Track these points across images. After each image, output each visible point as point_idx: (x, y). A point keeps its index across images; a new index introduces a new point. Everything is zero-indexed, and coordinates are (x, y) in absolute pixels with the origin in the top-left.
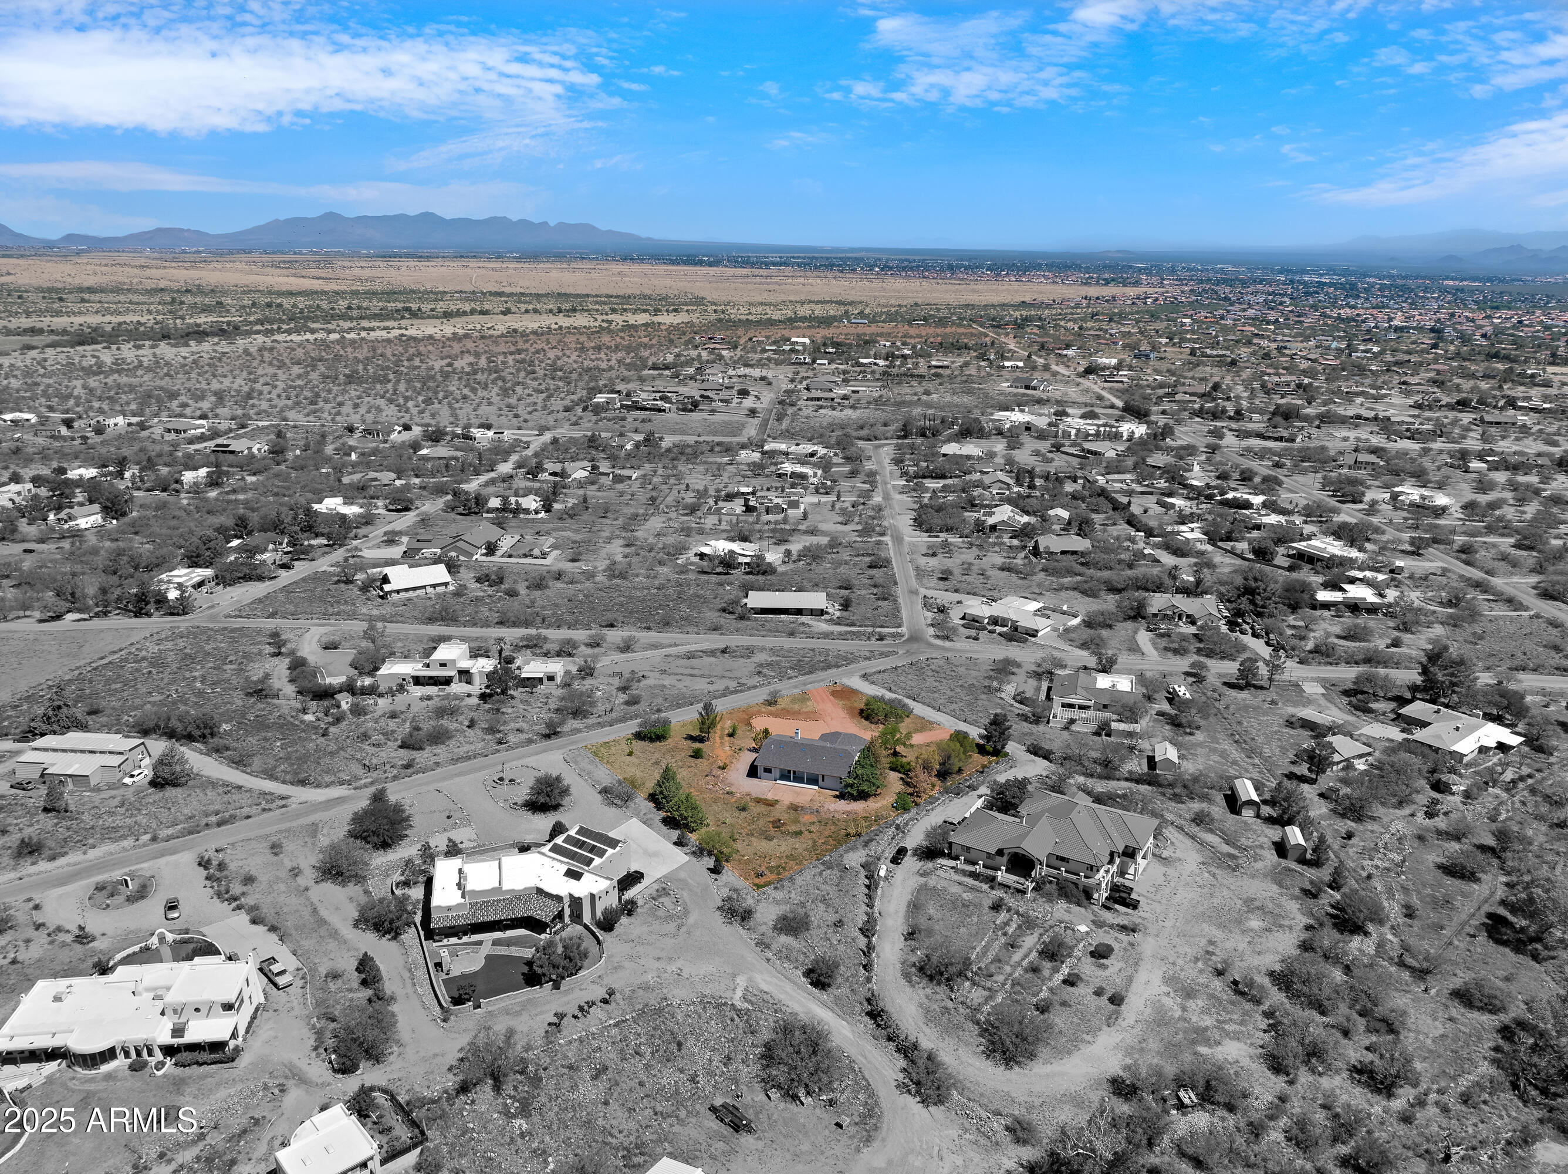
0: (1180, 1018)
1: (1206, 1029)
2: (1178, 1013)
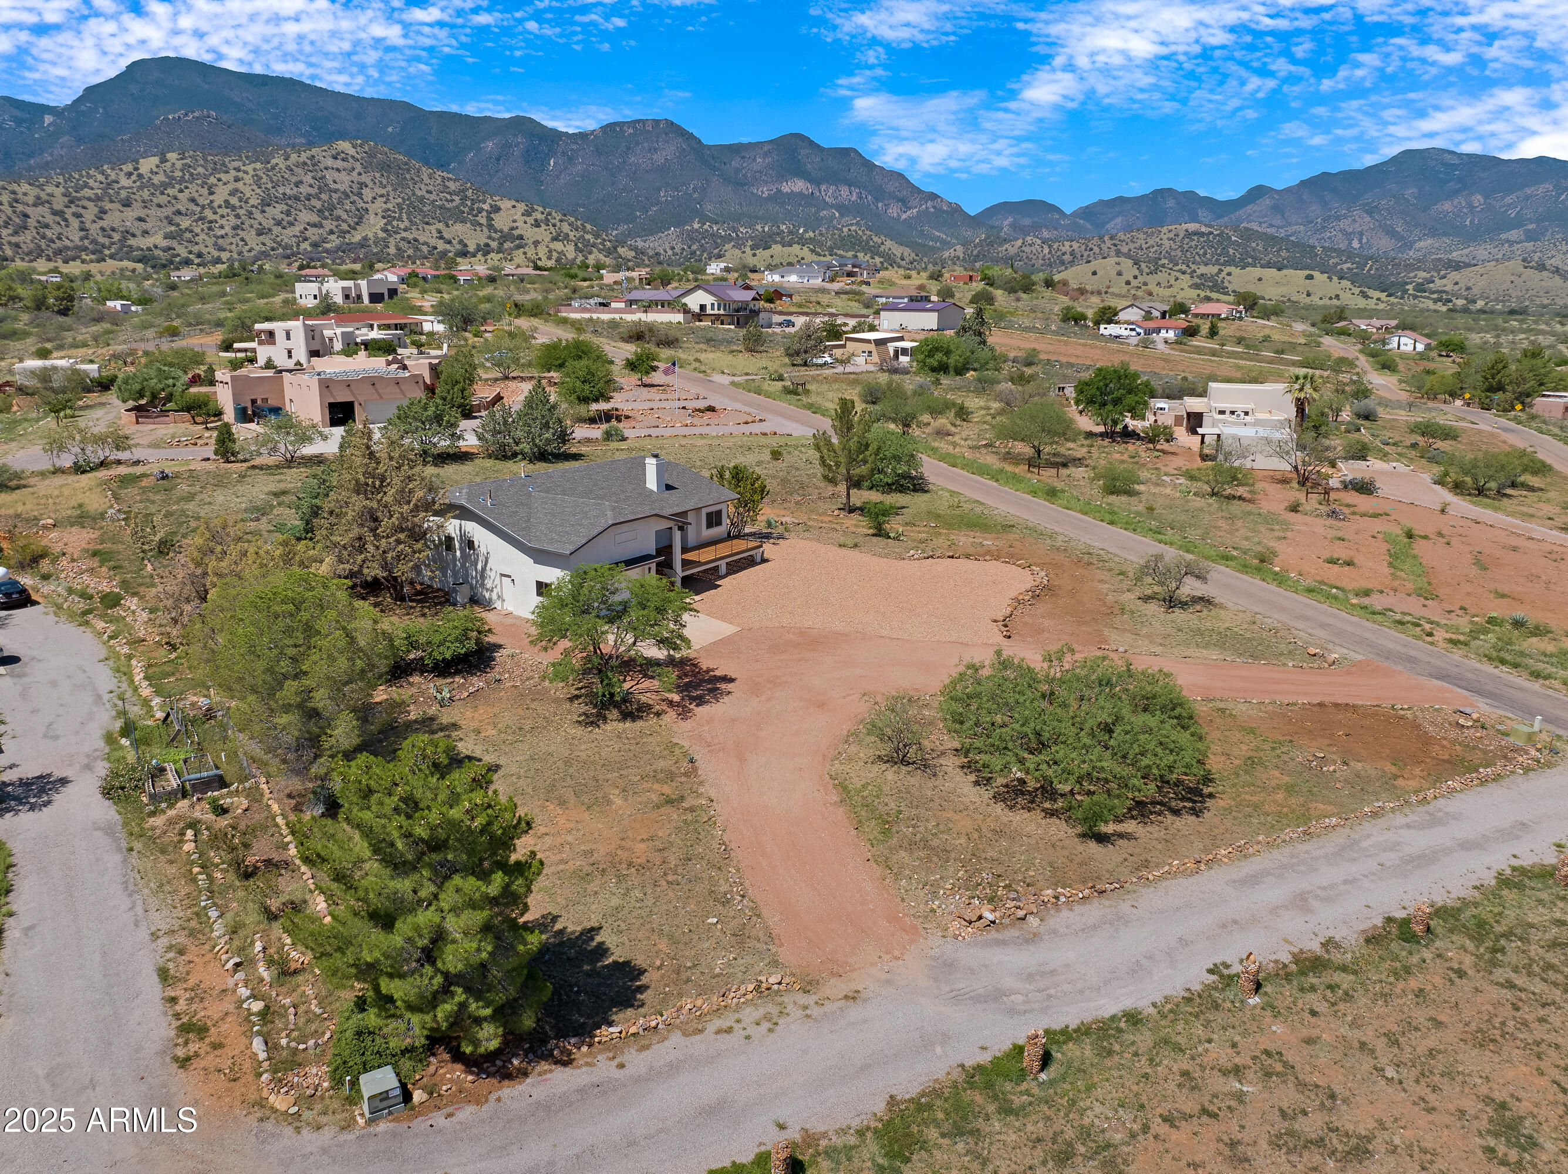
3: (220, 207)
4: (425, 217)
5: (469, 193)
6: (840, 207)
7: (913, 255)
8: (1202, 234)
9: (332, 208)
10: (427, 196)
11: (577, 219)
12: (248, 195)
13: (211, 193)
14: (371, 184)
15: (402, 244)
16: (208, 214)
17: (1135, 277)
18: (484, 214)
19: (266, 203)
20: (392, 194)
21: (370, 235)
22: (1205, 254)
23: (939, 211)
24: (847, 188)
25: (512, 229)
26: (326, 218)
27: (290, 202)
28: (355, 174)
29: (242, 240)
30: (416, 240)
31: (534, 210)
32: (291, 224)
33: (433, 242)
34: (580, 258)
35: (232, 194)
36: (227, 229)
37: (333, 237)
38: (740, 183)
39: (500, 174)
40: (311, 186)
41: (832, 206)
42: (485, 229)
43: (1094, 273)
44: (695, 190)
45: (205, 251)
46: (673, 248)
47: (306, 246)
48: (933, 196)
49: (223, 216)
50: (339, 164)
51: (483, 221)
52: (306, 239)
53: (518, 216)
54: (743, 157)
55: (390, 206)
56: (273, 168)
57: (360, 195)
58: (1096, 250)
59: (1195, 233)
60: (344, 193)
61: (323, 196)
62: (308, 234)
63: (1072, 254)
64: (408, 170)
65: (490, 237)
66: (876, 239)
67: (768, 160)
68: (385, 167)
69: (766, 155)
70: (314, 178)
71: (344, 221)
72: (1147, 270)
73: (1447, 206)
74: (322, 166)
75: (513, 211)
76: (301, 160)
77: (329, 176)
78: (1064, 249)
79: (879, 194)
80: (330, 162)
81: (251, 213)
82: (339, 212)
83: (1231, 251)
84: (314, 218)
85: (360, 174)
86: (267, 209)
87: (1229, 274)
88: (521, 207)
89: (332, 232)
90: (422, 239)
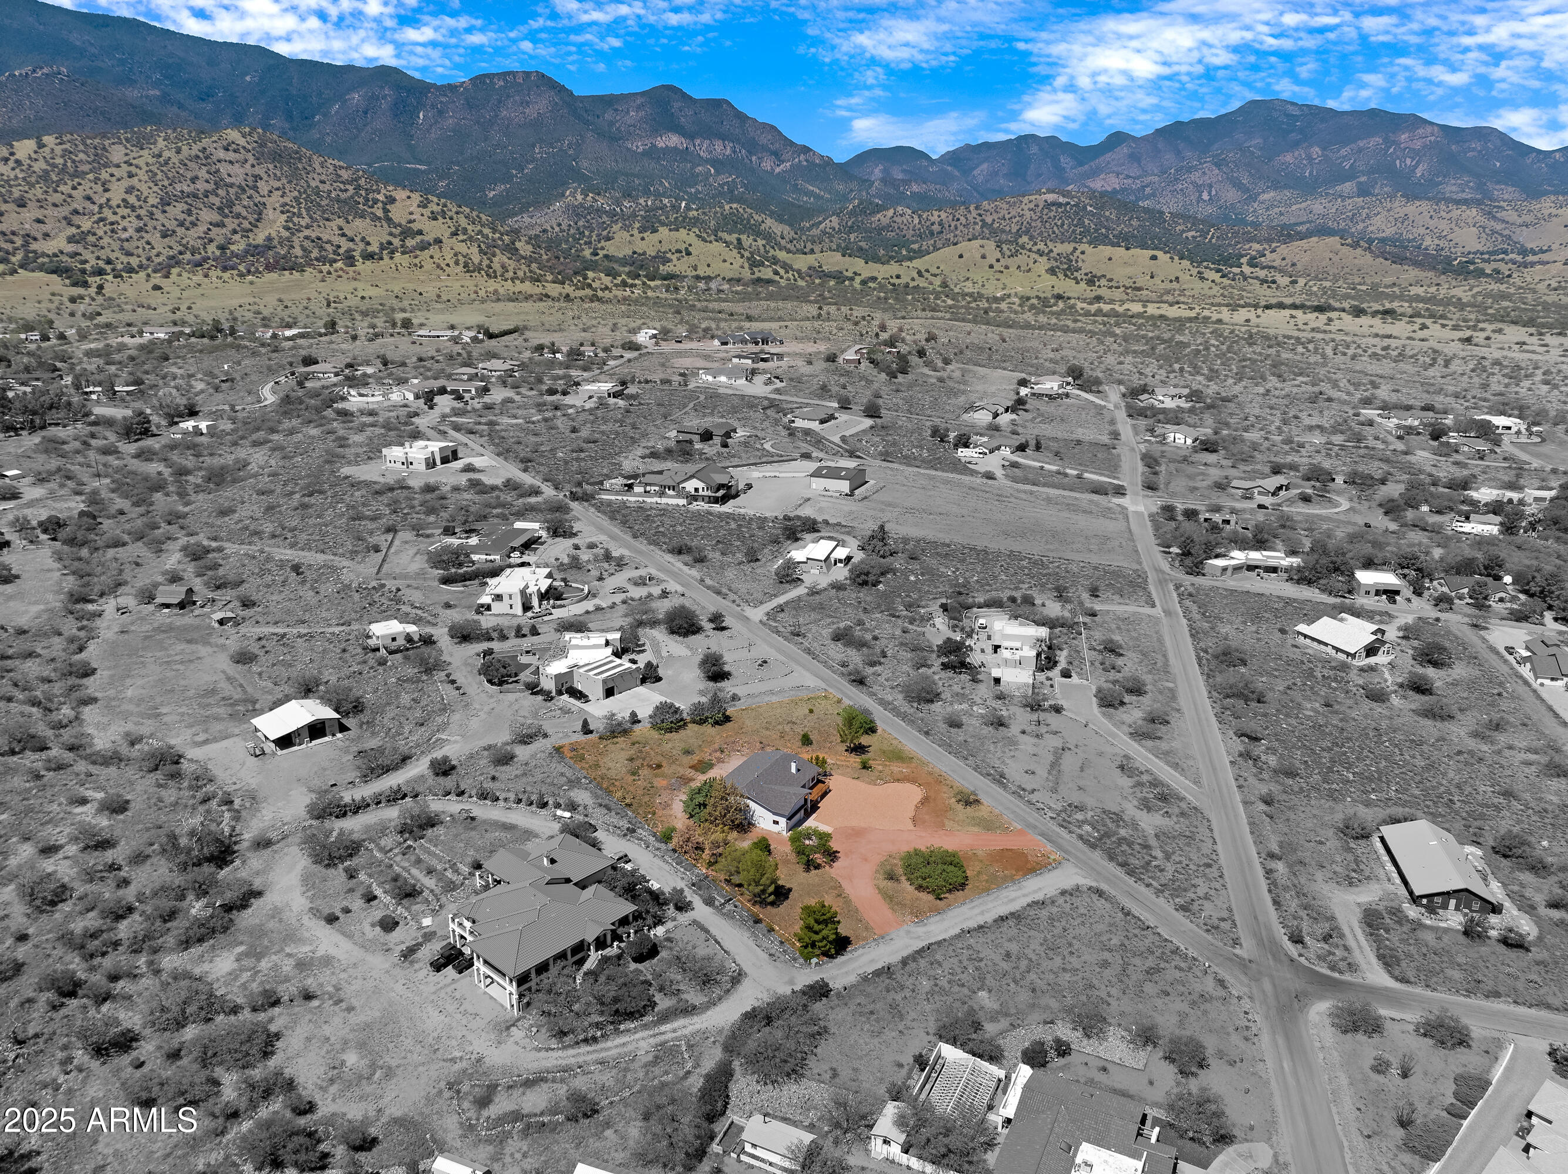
0: (282, 950)
1: (259, 960)
2: (288, 950)
3: (119, 206)
4: (324, 212)
5: (362, 182)
6: (715, 162)
7: (792, 233)
8: (1060, 205)
9: (231, 205)
10: (321, 186)
11: (472, 210)
12: (145, 194)
13: (106, 190)
14: (265, 177)
15: (307, 244)
16: (107, 213)
17: (998, 260)
18: (380, 205)
19: (165, 203)
20: (287, 186)
21: (274, 234)
22: (1063, 225)
23: (812, 164)
24: (720, 142)
25: (410, 222)
26: (227, 216)
27: (189, 201)
28: (248, 166)
29: (148, 243)
30: (319, 238)
31: (429, 201)
32: (194, 224)
33: (336, 240)
34: (486, 262)
35: (130, 190)
36: (131, 232)
37: (237, 237)
38: (614, 138)
39: (368, 128)
40: (207, 181)
41: (707, 161)
42: (385, 225)
43: (961, 256)
44: (570, 146)
45: (113, 256)
46: (559, 225)
47: (212, 248)
48: (806, 150)
49: (123, 217)
50: (231, 156)
51: (380, 213)
52: (211, 241)
53: (413, 208)
54: (616, 110)
55: (287, 200)
56: (166, 163)
57: (255, 188)
58: (963, 220)
59: (1053, 204)
60: (240, 187)
61: (220, 192)
62: (212, 235)
63: (941, 224)
64: (300, 159)
65: (391, 234)
66: (756, 217)
67: (642, 113)
68: (277, 157)
69: (639, 108)
70: (208, 172)
71: (245, 218)
72: (1008, 253)
73: (1289, 158)
74: (214, 158)
75: (409, 202)
76: (193, 153)
77: (224, 169)
78: (933, 219)
79: (752, 147)
80: (221, 154)
81: (152, 214)
82: (238, 209)
83: (1087, 222)
84: (216, 217)
85: (253, 166)
86: (167, 208)
87: (1083, 253)
88: (416, 198)
89: (235, 232)
90: (325, 237)
